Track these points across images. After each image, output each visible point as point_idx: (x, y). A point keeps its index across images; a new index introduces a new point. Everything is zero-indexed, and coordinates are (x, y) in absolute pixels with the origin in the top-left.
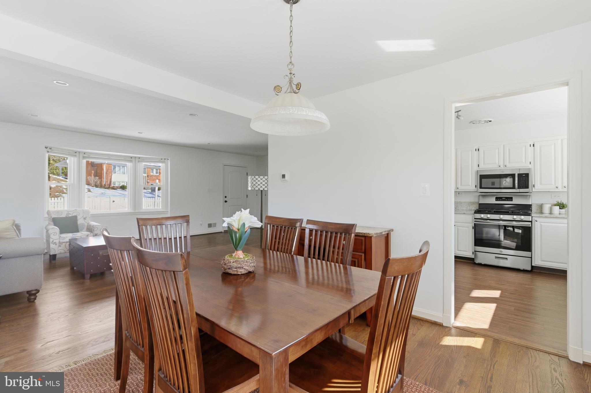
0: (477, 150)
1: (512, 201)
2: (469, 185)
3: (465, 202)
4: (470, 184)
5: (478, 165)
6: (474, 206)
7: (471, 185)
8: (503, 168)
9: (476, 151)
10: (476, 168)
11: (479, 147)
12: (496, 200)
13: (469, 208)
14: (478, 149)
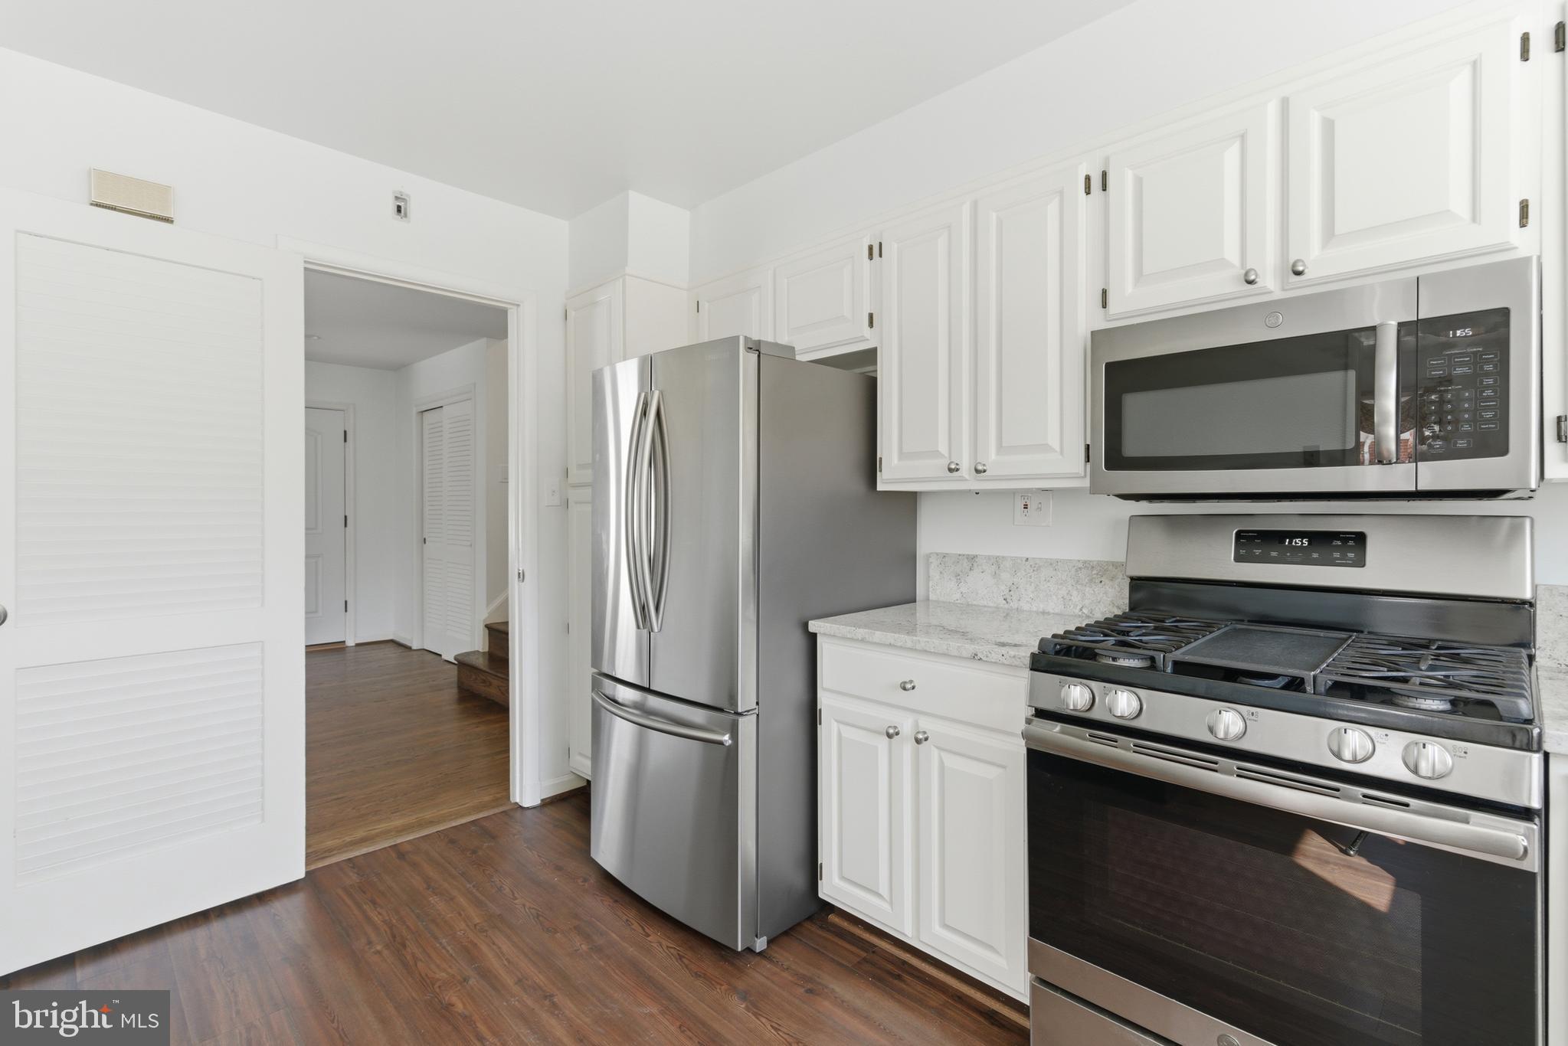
0: (1096, 183)
1: (1360, 562)
2: (1045, 448)
3: (1053, 564)
4: (1054, 442)
5: (1104, 292)
6: (1106, 593)
7: (1058, 448)
8: (1278, 295)
9: (1088, 192)
10: (1088, 319)
11: (1107, 160)
12: (1239, 559)
13: (1076, 597)
14: (1104, 175)
